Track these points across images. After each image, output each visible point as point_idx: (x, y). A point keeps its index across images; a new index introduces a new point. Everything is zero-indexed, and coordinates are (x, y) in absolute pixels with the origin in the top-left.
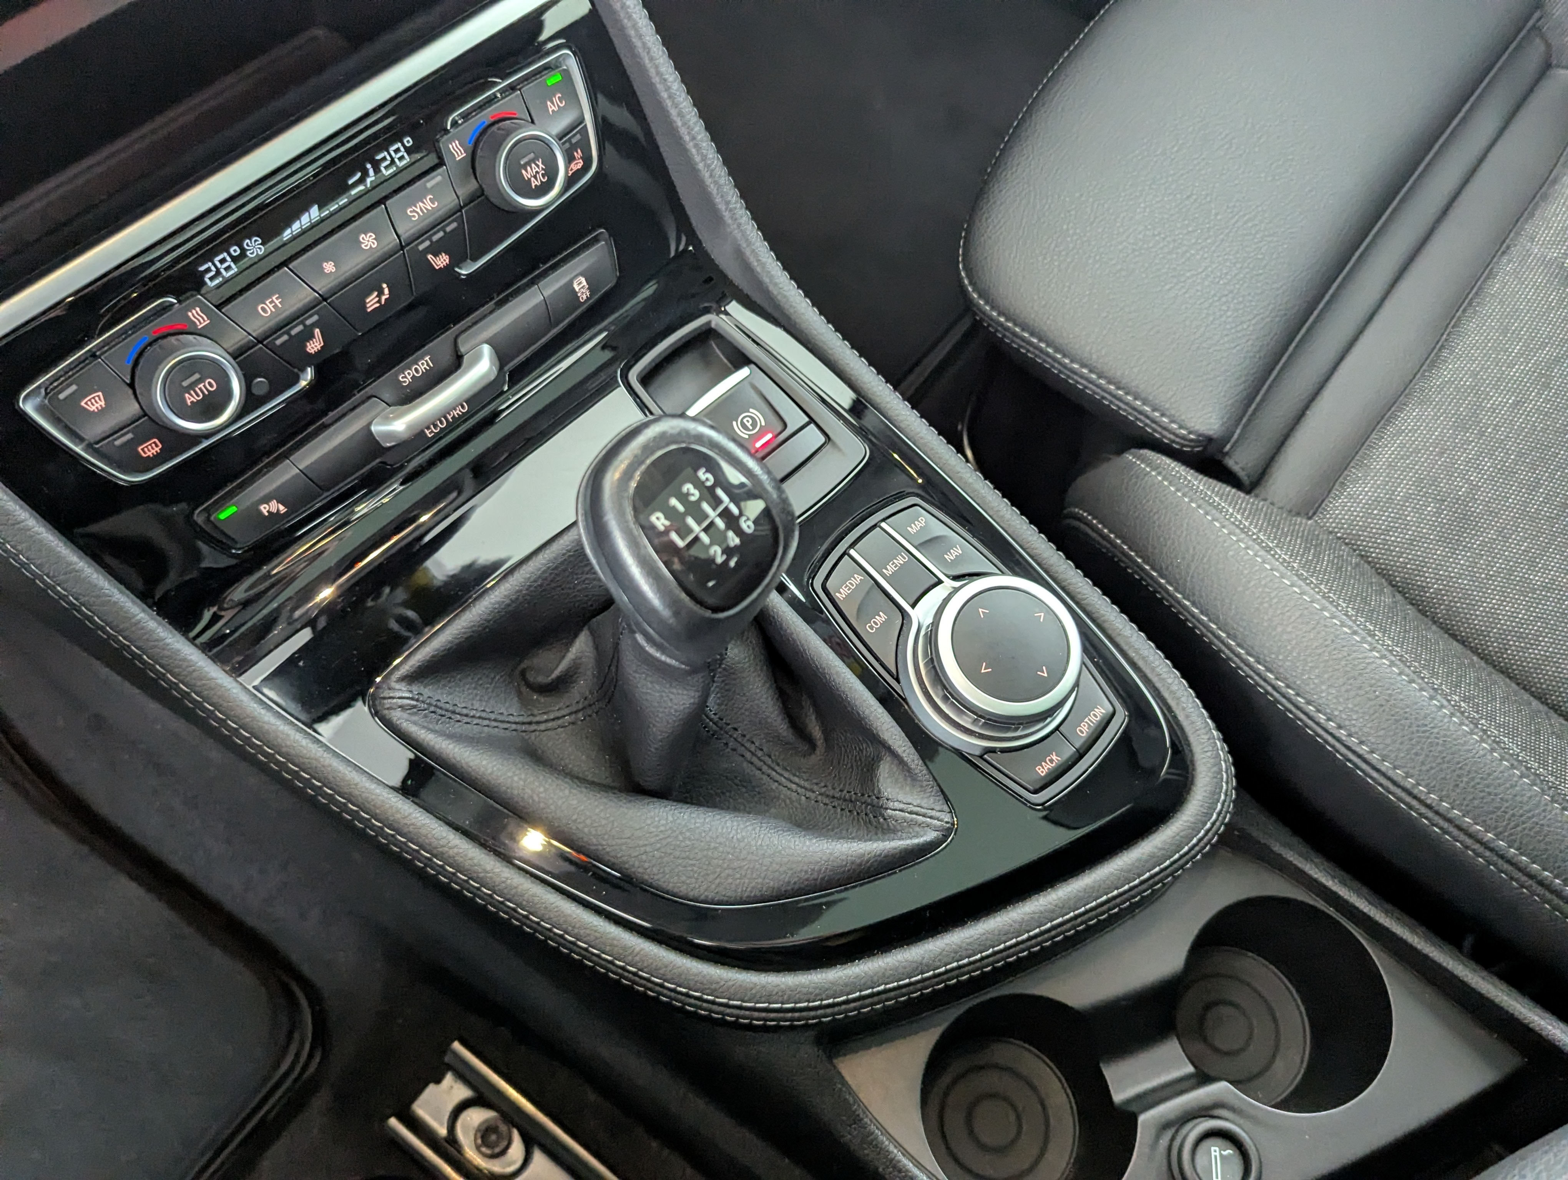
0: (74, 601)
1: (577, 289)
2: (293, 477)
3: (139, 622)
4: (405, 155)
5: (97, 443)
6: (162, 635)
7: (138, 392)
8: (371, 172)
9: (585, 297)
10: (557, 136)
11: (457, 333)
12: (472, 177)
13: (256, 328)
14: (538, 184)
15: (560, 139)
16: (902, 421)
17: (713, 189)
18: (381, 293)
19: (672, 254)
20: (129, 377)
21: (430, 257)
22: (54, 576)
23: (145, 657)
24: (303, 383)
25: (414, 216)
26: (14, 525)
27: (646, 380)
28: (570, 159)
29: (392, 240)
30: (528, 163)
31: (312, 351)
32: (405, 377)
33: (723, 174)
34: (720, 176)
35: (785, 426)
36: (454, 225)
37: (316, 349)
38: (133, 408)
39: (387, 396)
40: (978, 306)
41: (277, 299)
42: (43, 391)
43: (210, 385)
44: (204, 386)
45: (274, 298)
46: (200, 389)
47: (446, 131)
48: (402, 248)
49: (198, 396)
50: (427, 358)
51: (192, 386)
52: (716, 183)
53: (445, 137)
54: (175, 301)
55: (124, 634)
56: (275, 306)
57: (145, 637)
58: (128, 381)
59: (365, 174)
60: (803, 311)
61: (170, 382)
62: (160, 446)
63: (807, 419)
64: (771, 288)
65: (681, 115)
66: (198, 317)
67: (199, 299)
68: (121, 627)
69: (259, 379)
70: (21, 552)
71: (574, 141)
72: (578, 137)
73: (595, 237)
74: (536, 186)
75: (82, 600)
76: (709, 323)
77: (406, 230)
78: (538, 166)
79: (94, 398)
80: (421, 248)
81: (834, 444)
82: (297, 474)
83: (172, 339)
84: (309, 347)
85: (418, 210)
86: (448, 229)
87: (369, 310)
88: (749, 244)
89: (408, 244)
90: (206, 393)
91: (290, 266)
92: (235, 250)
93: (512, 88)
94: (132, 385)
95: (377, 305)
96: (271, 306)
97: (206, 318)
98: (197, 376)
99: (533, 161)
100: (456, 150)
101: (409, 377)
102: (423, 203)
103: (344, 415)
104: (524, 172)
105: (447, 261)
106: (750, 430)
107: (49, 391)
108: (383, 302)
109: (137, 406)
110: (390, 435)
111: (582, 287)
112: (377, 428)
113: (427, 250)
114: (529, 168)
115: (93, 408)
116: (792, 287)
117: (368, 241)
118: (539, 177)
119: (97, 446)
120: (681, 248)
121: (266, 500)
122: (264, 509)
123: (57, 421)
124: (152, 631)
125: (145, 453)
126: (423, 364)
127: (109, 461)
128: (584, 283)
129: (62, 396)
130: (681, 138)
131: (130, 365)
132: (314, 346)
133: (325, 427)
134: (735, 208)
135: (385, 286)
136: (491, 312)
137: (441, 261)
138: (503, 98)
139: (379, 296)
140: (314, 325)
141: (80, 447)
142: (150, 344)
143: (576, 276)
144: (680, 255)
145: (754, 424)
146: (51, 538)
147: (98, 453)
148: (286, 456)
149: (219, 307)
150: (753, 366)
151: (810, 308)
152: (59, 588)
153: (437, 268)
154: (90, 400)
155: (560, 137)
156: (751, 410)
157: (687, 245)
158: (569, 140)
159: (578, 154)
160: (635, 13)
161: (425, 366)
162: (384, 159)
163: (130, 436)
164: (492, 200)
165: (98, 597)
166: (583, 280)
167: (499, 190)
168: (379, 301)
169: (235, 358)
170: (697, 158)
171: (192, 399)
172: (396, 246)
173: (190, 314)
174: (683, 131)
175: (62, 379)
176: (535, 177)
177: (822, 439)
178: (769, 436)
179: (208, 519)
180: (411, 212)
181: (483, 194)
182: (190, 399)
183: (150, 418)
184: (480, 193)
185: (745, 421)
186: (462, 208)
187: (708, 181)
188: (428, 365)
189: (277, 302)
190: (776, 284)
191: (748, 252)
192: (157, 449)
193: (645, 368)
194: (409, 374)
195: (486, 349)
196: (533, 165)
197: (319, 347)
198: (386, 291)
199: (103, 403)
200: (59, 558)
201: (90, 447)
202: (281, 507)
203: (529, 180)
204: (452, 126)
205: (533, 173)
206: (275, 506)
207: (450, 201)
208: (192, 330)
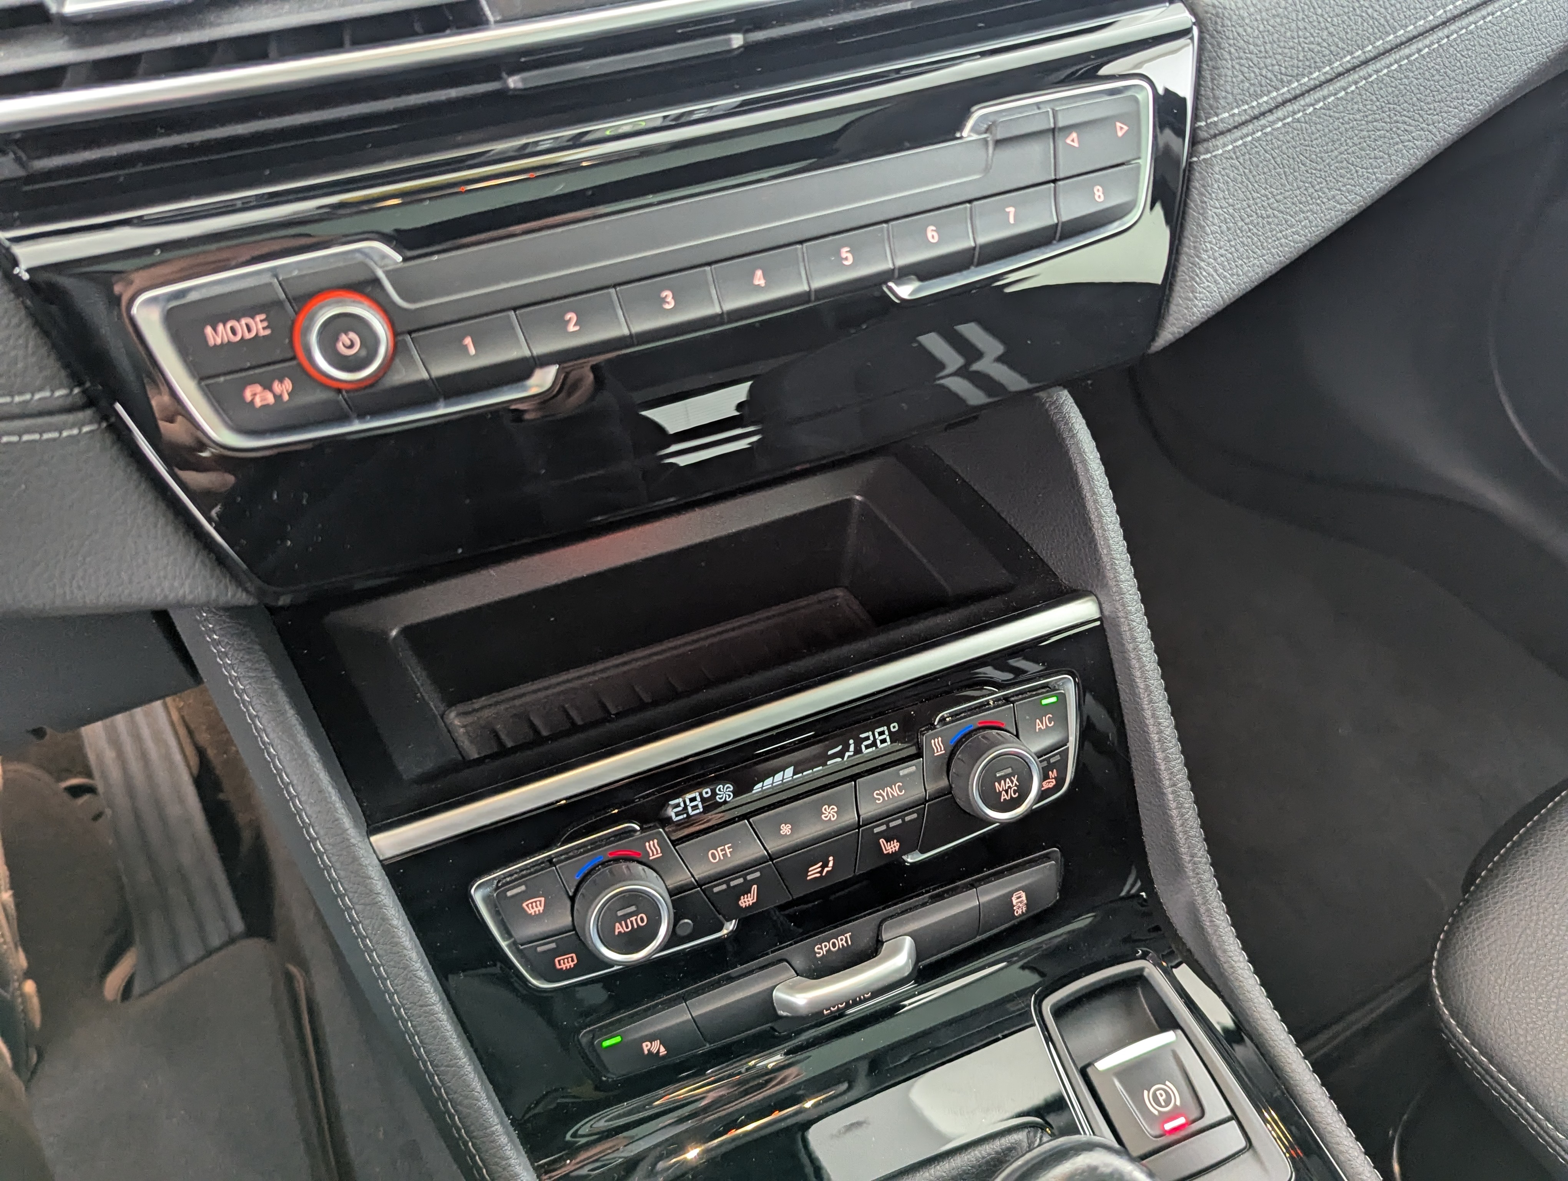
0: (444, 1095)
1: (1014, 902)
2: (684, 1022)
3: (493, 1133)
4: (888, 739)
5: (522, 945)
6: (508, 1153)
7: (576, 906)
8: (852, 748)
9: (1020, 912)
10: (1036, 754)
11: (884, 917)
12: (945, 774)
13: (701, 872)
14: (1008, 798)
15: (1039, 757)
16: (1342, 1152)
17: (1181, 837)
18: (825, 865)
19: (1123, 894)
20: (573, 890)
21: (882, 841)
22: (437, 1066)
23: (484, 1171)
24: (725, 932)
25: (879, 799)
26: (422, 1006)
27: (1059, 1012)
28: (1045, 777)
29: (851, 818)
30: (1004, 778)
31: (743, 905)
32: (821, 949)
33: (1195, 825)
34: (1191, 828)
35: (1203, 1114)
36: (915, 816)
37: (747, 904)
38: (564, 920)
39: (798, 963)
40: (1447, 1025)
41: (729, 848)
42: (495, 882)
43: (642, 920)
44: (636, 920)
45: (726, 847)
46: (631, 922)
47: (932, 727)
48: (859, 827)
49: (627, 927)
50: (848, 935)
51: (626, 917)
52: (1185, 832)
53: (931, 732)
54: (638, 828)
55: (474, 1140)
56: (725, 855)
57: (492, 1151)
58: (571, 894)
59: (846, 748)
60: (1249, 988)
61: (608, 908)
62: (576, 961)
63: (1229, 1113)
64: (1219, 953)
65: (1166, 759)
66: (653, 849)
67: (660, 832)
68: (475, 1134)
69: (686, 921)
70: (418, 1034)
71: (1052, 761)
72: (1058, 758)
73: (1048, 853)
74: (1005, 799)
75: (450, 1097)
76: (1142, 969)
77: (867, 810)
78: (1012, 782)
79: (536, 902)
80: (876, 830)
81: (1255, 1152)
82: (688, 1021)
83: (623, 866)
84: (742, 900)
85: (885, 794)
86: (907, 819)
87: (809, 878)
88: (1206, 902)
89: (864, 825)
90: (635, 926)
91: (751, 820)
92: (707, 792)
93: (1007, 700)
94: (572, 899)
95: (818, 875)
96: (721, 853)
97: (659, 851)
98: (633, 908)
99: (1008, 776)
100: (937, 746)
101: (824, 949)
102: (892, 788)
103: (751, 972)
104: (997, 784)
105: (897, 848)
106: (1161, 1106)
107: (502, 886)
108: (824, 874)
109: (570, 919)
110: (787, 1006)
111: (1021, 902)
112: (779, 994)
113: (881, 835)
114: (1003, 782)
115: (531, 911)
116: (1241, 959)
117: (829, 813)
118: (1011, 792)
119: (522, 947)
120: (1133, 891)
121: (651, 1038)
122: (646, 1046)
123: (496, 913)
124: (501, 1147)
125: (560, 965)
126: (842, 940)
127: (526, 962)
128: (1024, 898)
129: (509, 894)
130: (1160, 781)
131: (578, 879)
132: (746, 901)
133: (730, 979)
134: (1200, 862)
135: (831, 858)
136: (924, 904)
137: (891, 847)
138: (995, 707)
139: (823, 867)
140: (754, 882)
141: (507, 943)
142: (603, 864)
143: (1017, 890)
144: (1130, 897)
145: (1168, 1102)
146: (449, 1027)
147: (520, 953)
148: (684, 998)
149: (675, 843)
150: (1179, 1032)
151: (1258, 987)
152: (436, 1078)
153: (885, 852)
154: (532, 903)
155: (1039, 755)
156: (1167, 1083)
157: (1141, 889)
158: (1048, 760)
159: (1053, 774)
160: (1146, 657)
161: (844, 942)
162: (867, 738)
163: (553, 945)
164: (958, 800)
165: (467, 1097)
166: (1023, 895)
167: (968, 795)
168: (821, 872)
169: (671, 896)
170: (1173, 805)
171: (621, 929)
172: (854, 824)
173: (647, 844)
174: (1165, 775)
175: (516, 876)
176: (1007, 791)
177: (1243, 1143)
178: (1181, 1121)
179: (591, 1043)
180: (877, 794)
181: (950, 793)
182: (619, 928)
183: (577, 934)
184: (949, 790)
185: (1158, 1093)
186: (927, 801)
187: (1178, 829)
188: (847, 942)
189: (728, 851)
190: (1225, 951)
191: (1202, 910)
192: (572, 964)
193: (1062, 1000)
194: (826, 946)
195: (908, 941)
196: (1008, 780)
197: (751, 903)
198: (831, 864)
199: (541, 909)
200: (448, 1049)
201: (514, 945)
202: (662, 1049)
203: (1000, 793)
204: (940, 721)
205: (1006, 787)
206: (656, 1047)
207: (917, 793)
208: (644, 860)
